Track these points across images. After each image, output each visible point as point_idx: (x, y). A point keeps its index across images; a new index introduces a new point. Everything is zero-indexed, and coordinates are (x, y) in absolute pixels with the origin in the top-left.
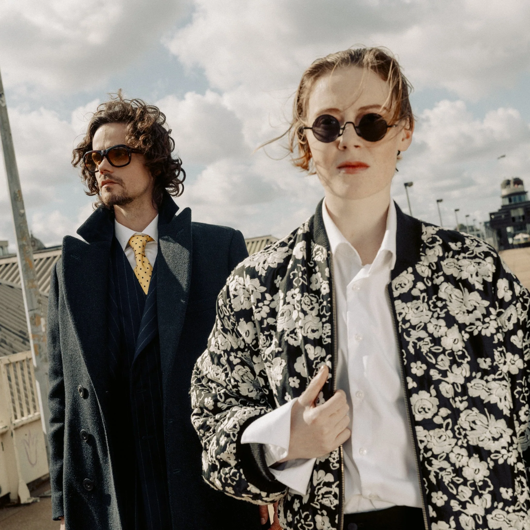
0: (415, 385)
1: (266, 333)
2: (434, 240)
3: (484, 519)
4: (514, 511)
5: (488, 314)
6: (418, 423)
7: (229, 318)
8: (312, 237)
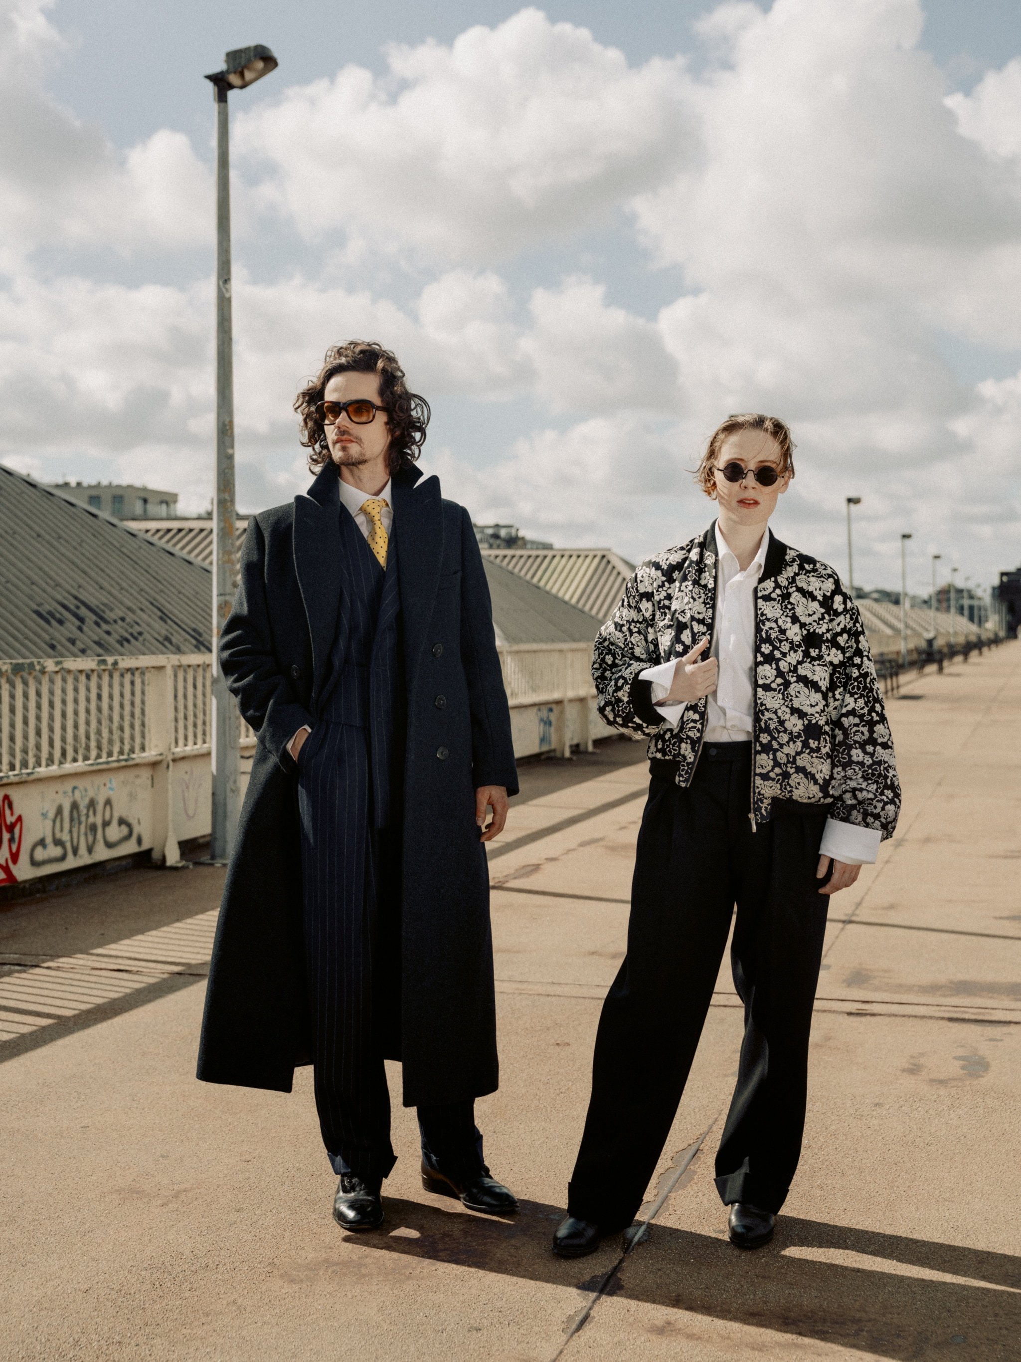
0: (762, 659)
1: (662, 610)
2: (794, 560)
3: (794, 758)
4: (817, 757)
5: (823, 618)
6: (760, 686)
7: (634, 597)
8: (705, 546)
